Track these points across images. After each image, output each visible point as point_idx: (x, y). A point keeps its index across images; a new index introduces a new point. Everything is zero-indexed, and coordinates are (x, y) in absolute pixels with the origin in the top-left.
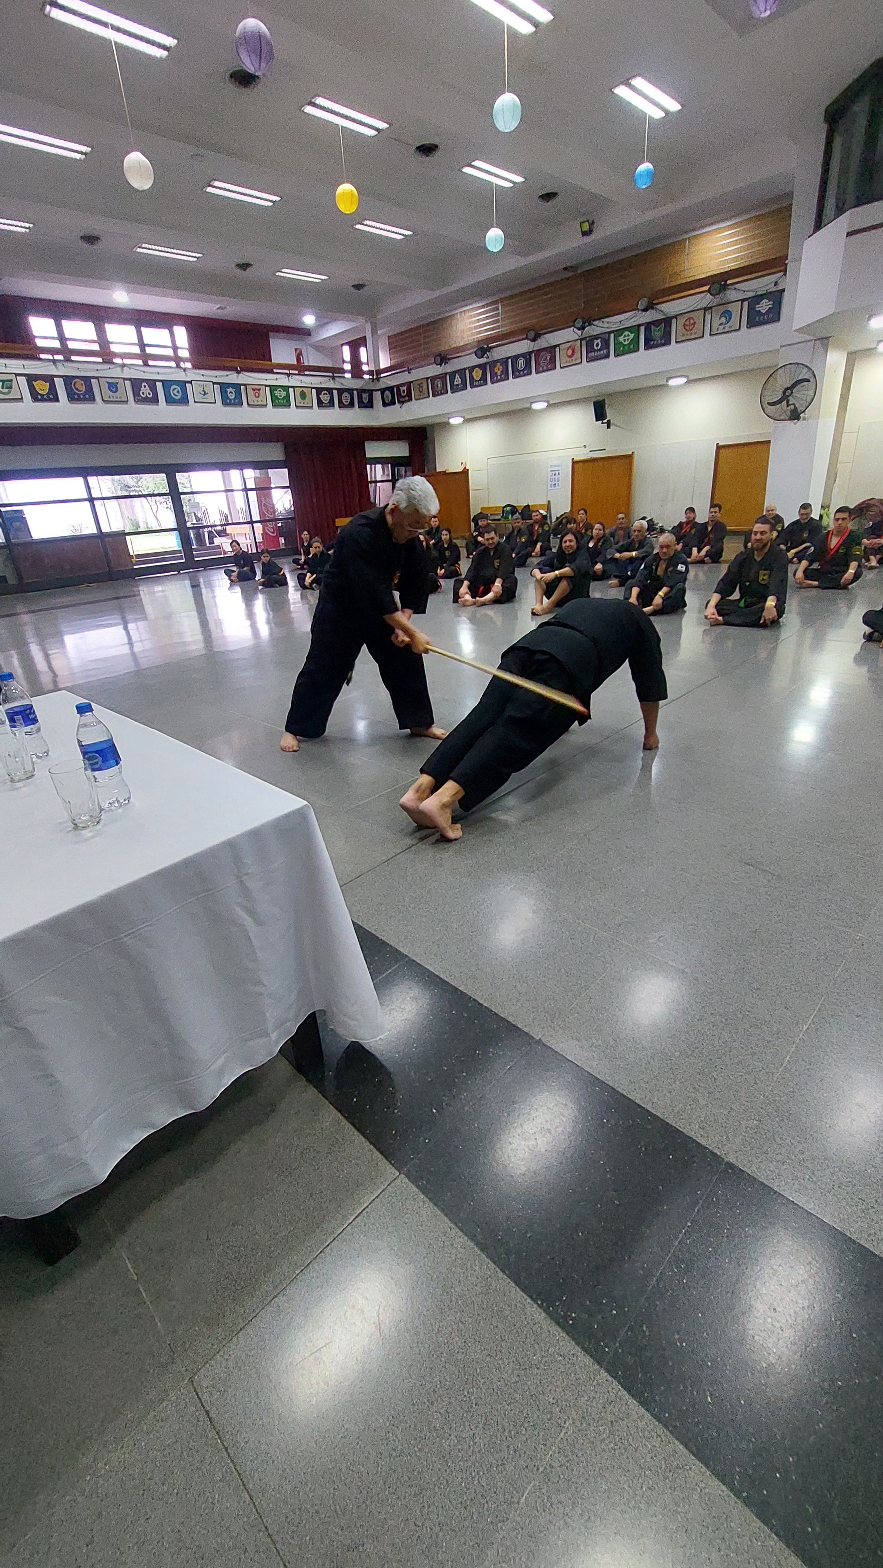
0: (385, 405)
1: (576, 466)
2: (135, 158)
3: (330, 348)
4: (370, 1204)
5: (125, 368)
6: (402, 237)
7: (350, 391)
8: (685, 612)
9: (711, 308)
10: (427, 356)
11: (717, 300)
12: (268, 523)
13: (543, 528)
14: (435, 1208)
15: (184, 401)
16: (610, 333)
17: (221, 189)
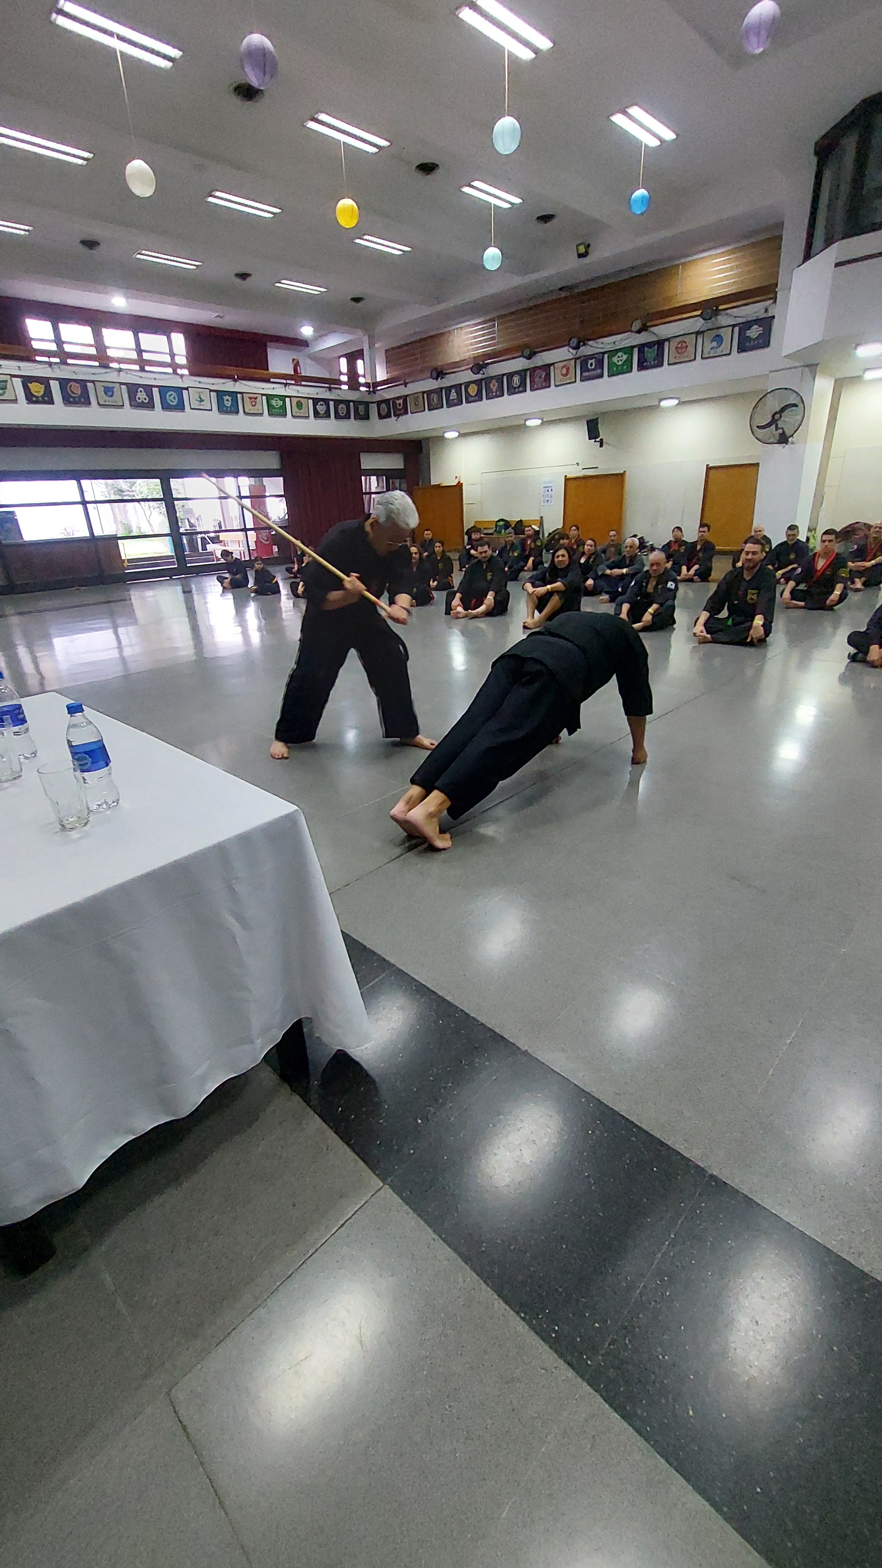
0: (381, 417)
1: (569, 482)
2: (137, 166)
3: (327, 359)
4: (353, 1215)
5: (121, 373)
6: (400, 253)
7: (347, 402)
8: (674, 629)
9: (703, 332)
10: (422, 371)
11: (710, 324)
12: (262, 531)
13: (535, 542)
14: (419, 1219)
15: (180, 407)
16: (604, 353)
17: (222, 199)
